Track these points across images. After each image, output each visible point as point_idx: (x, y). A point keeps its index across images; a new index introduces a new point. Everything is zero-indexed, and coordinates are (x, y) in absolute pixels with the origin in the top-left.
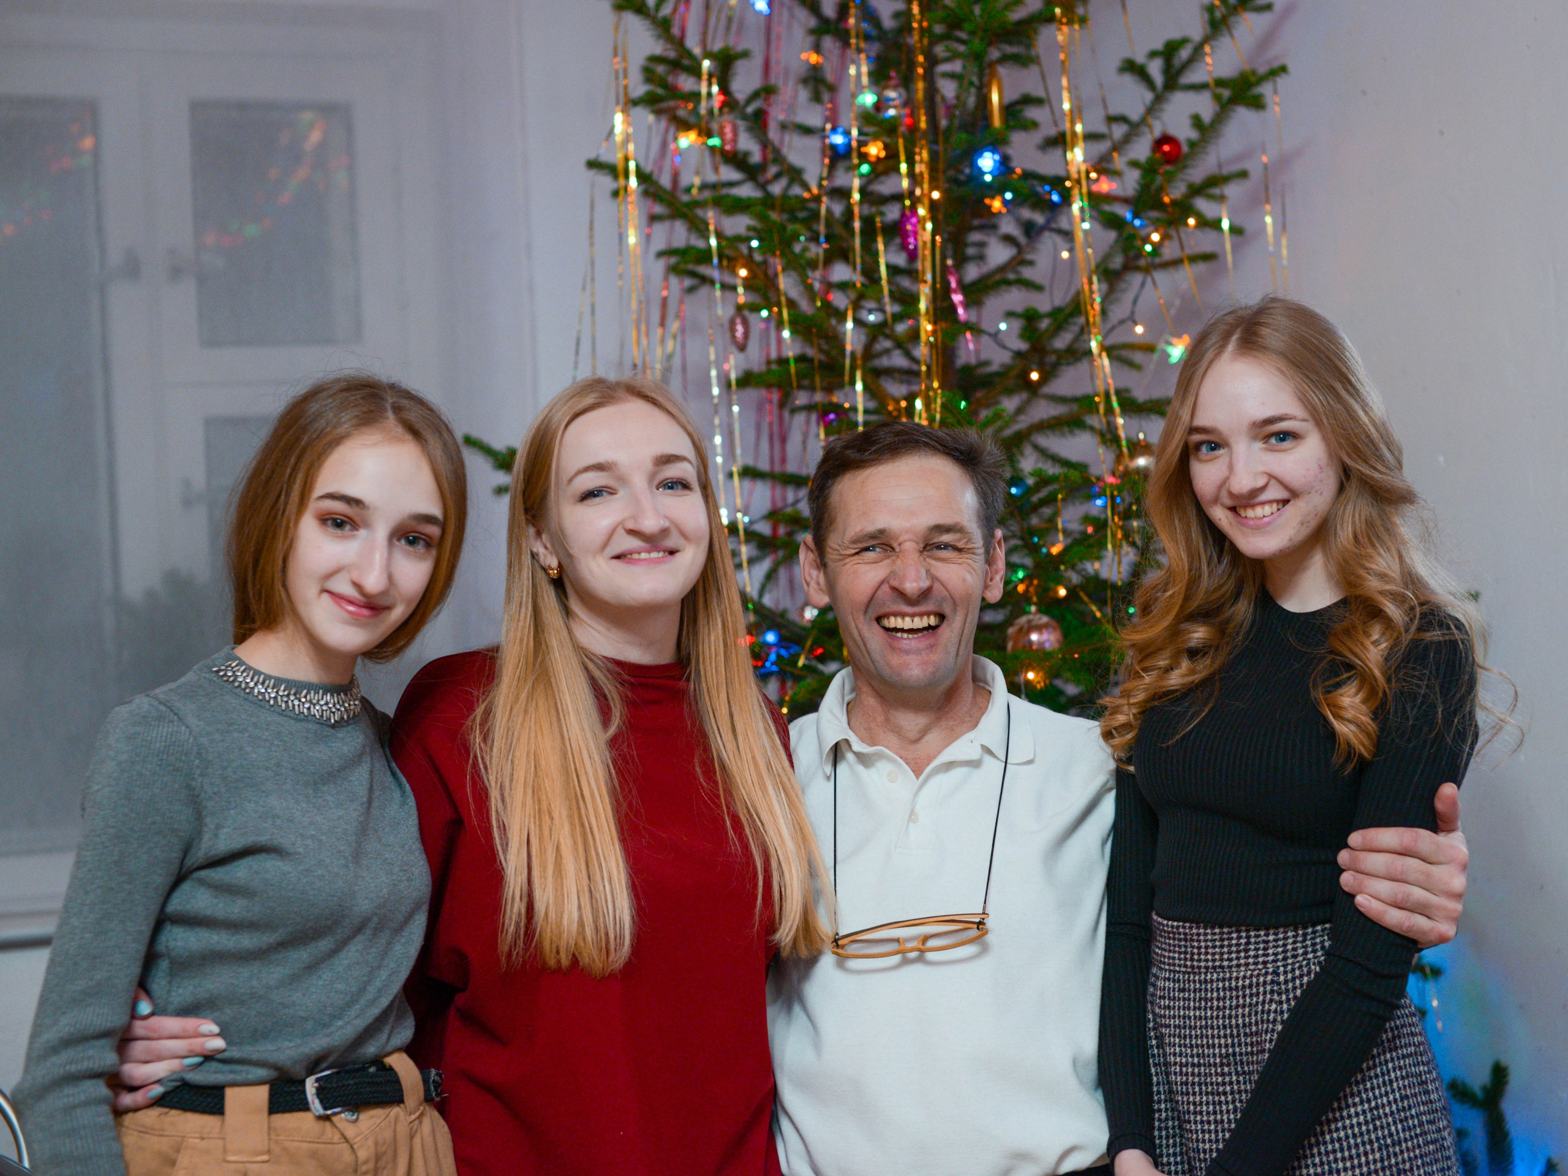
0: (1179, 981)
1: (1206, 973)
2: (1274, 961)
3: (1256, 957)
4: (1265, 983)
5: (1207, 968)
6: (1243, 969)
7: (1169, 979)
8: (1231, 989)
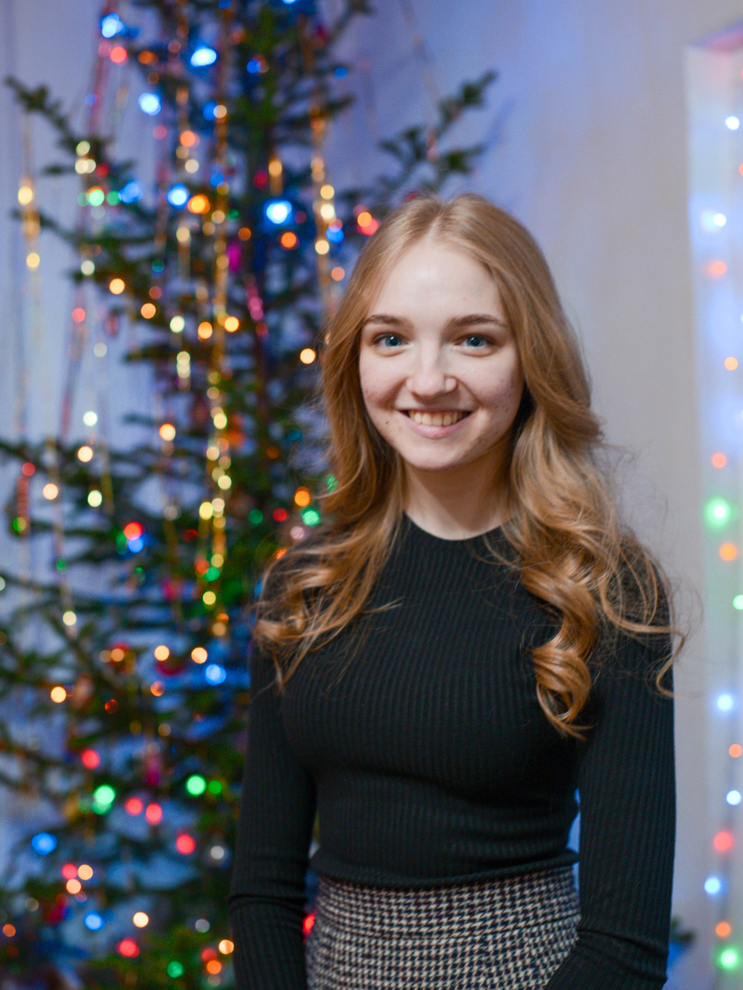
0: (363, 945)
1: (398, 939)
2: (483, 928)
3: (461, 922)
4: (472, 953)
5: (400, 934)
6: (445, 936)
7: (350, 943)
8: (429, 958)
